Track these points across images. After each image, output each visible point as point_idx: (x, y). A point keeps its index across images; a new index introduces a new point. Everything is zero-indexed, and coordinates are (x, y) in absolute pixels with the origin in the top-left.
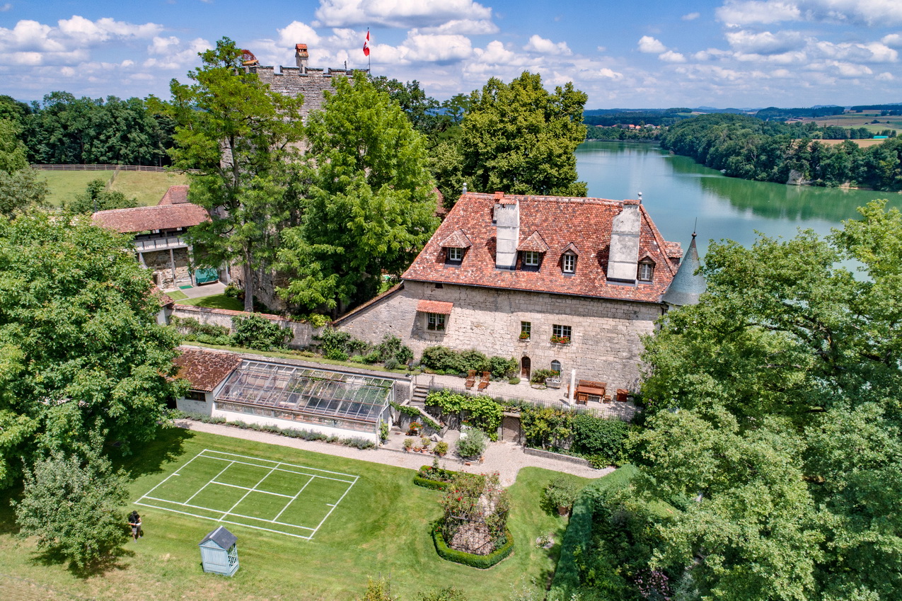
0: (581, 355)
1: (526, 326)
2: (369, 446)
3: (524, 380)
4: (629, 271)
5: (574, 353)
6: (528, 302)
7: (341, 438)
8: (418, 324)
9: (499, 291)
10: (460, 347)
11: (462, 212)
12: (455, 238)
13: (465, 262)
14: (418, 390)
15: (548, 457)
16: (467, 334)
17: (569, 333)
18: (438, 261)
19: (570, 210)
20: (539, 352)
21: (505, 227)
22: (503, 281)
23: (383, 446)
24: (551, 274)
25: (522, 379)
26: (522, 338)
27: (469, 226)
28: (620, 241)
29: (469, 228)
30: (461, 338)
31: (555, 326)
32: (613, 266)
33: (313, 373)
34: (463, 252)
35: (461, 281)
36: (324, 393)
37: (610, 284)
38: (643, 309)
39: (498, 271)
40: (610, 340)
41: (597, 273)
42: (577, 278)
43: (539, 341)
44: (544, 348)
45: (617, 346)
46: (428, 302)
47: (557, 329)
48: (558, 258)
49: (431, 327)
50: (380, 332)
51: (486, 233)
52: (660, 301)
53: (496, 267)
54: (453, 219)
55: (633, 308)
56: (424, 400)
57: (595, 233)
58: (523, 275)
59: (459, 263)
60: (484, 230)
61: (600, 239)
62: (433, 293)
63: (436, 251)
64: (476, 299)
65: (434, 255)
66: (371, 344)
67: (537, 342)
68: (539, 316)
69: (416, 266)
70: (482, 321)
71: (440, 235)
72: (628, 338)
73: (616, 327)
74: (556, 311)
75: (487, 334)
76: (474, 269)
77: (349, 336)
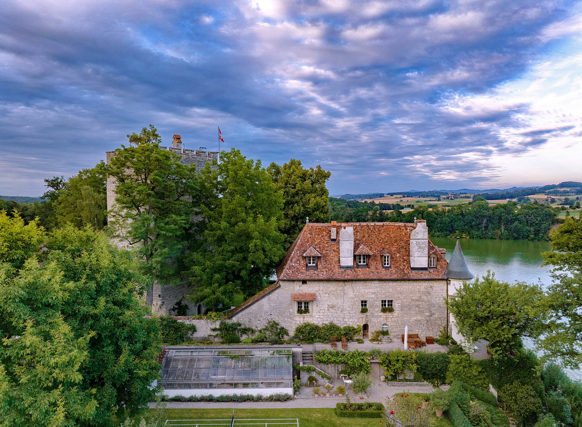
0: (401, 318)
1: (364, 304)
2: (288, 399)
3: (365, 340)
4: (423, 262)
5: (397, 317)
6: (365, 288)
7: (265, 396)
8: (291, 310)
9: (345, 282)
10: (321, 323)
11: (309, 235)
12: (313, 251)
13: (320, 266)
14: (303, 355)
15: (404, 386)
16: (325, 314)
17: (392, 305)
19: (377, 230)
20: (374, 320)
21: (345, 241)
23: (297, 396)
24: (377, 269)
26: (363, 311)
27: (316, 243)
28: (417, 244)
30: (322, 317)
31: (382, 301)
32: (413, 260)
34: (317, 259)
36: (244, 366)
37: (413, 271)
38: (436, 284)
39: (343, 270)
40: (418, 306)
41: (404, 265)
42: (393, 270)
44: (378, 316)
45: (422, 309)
46: (298, 294)
47: (384, 303)
48: (378, 259)
49: (300, 311)
50: (263, 319)
51: (328, 247)
52: (446, 278)
53: (341, 267)
54: (304, 239)
58: (360, 271)
59: (316, 266)
60: (326, 245)
61: (399, 246)
62: (300, 288)
63: (298, 260)
64: (330, 289)
65: (297, 263)
66: (256, 329)
67: (372, 313)
68: (373, 296)
69: (287, 271)
70: (335, 304)
71: (298, 250)
72: (428, 303)
73: (420, 297)
74: (384, 292)
75: (339, 312)
76: (327, 270)
77: (240, 325)
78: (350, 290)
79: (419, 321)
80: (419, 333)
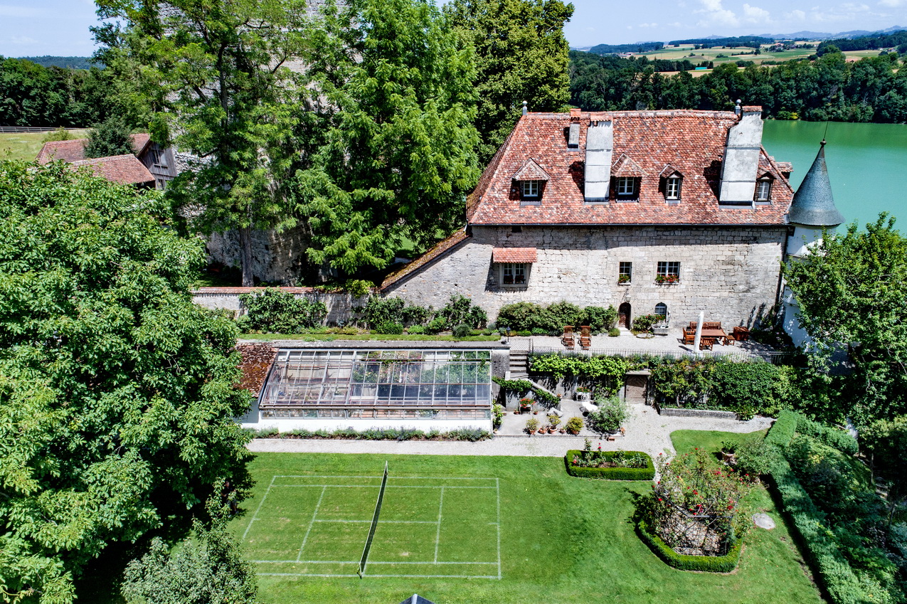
0: (691, 294)
1: (626, 268)
2: (482, 436)
3: (622, 329)
4: (747, 192)
5: (683, 292)
6: (628, 239)
7: (442, 431)
8: (492, 278)
9: (592, 229)
10: (545, 300)
11: (527, 138)
12: (533, 169)
13: (545, 198)
14: (512, 358)
15: (688, 415)
16: (553, 284)
17: (676, 270)
18: (512, 197)
19: (658, 125)
20: (641, 296)
21: (597, 150)
22: (598, 216)
23: (498, 433)
24: (653, 203)
25: (620, 329)
26: (622, 280)
27: (540, 153)
28: (736, 156)
29: (540, 156)
30: (546, 290)
31: (659, 263)
32: (727, 187)
33: (382, 354)
34: (540, 186)
35: (548, 221)
36: (405, 378)
37: (724, 208)
38: (765, 234)
39: (588, 205)
40: (726, 273)
41: (706, 197)
42: (683, 205)
43: (641, 283)
44: (649, 291)
45: (734, 279)
46: (504, 249)
47: (661, 266)
48: (657, 183)
49: (508, 280)
50: (443, 293)
51: (563, 160)
52: (786, 222)
53: (585, 201)
54: (518, 146)
55: (752, 233)
56: (525, 369)
57: (694, 150)
58: (620, 206)
59: (539, 198)
60: (559, 157)
61: (701, 158)
62: (509, 239)
63: (505, 187)
64: (564, 242)
65: (504, 193)
66: (431, 310)
67: (639, 284)
68: (642, 254)
69: (485, 207)
70: (571, 267)
71: (506, 167)
72: (746, 268)
74: (663, 246)
75: (578, 281)
76: (559, 205)
77: (402, 304)
78: (601, 243)
79: (725, 298)
80: (723, 320)
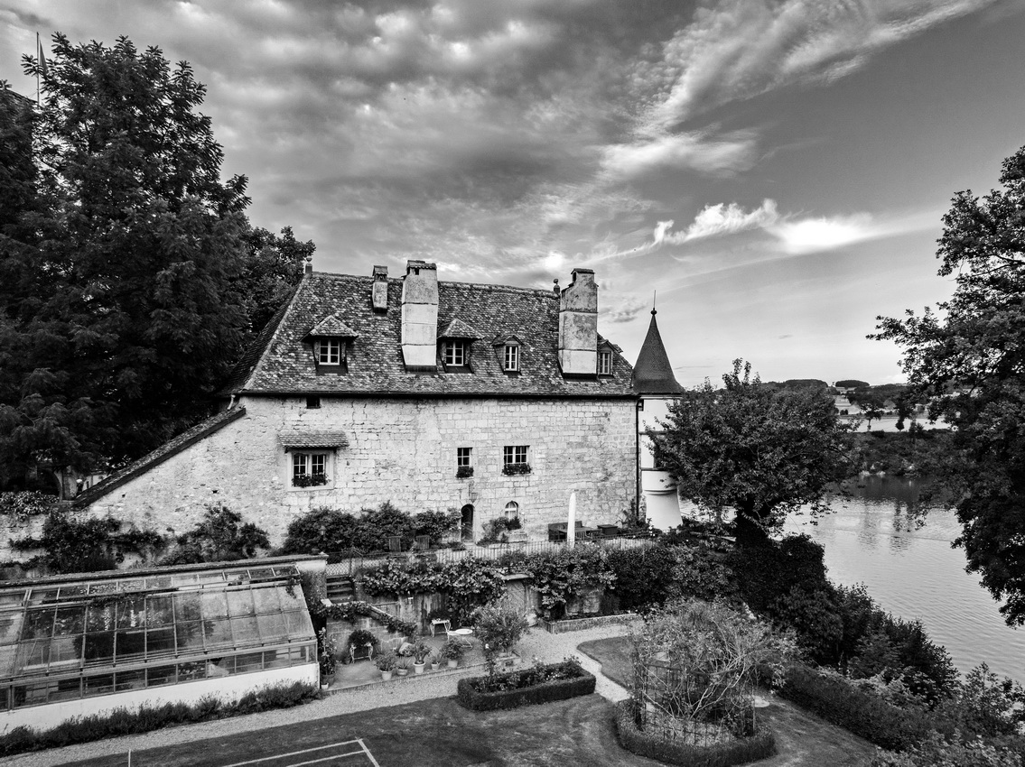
0: (546, 487)
1: (464, 455)
3: (466, 545)
4: (589, 363)
6: (466, 416)
8: (275, 478)
9: (419, 404)
10: (358, 507)
11: (315, 298)
12: (335, 324)
13: (352, 365)
17: (525, 457)
18: (303, 364)
20: (486, 494)
21: (416, 304)
24: (490, 375)
28: (575, 322)
30: (360, 492)
31: (505, 449)
32: (569, 357)
34: (342, 350)
37: (569, 381)
38: (615, 409)
39: (411, 374)
41: (547, 369)
43: (486, 475)
44: (495, 485)
45: (589, 465)
46: (296, 433)
47: (508, 453)
48: (489, 354)
49: (299, 480)
50: (192, 506)
53: (408, 369)
55: (603, 408)
56: (347, 597)
58: (451, 377)
59: (341, 368)
60: (363, 321)
62: (302, 418)
63: (292, 350)
64: (383, 422)
66: (170, 535)
67: (483, 478)
68: (484, 436)
69: (264, 372)
70: (394, 458)
71: (289, 327)
72: (600, 451)
73: (585, 437)
74: (509, 425)
75: (404, 478)
76: (373, 373)
77: (115, 525)
78: (432, 422)
79: (583, 491)
80: (584, 519)
